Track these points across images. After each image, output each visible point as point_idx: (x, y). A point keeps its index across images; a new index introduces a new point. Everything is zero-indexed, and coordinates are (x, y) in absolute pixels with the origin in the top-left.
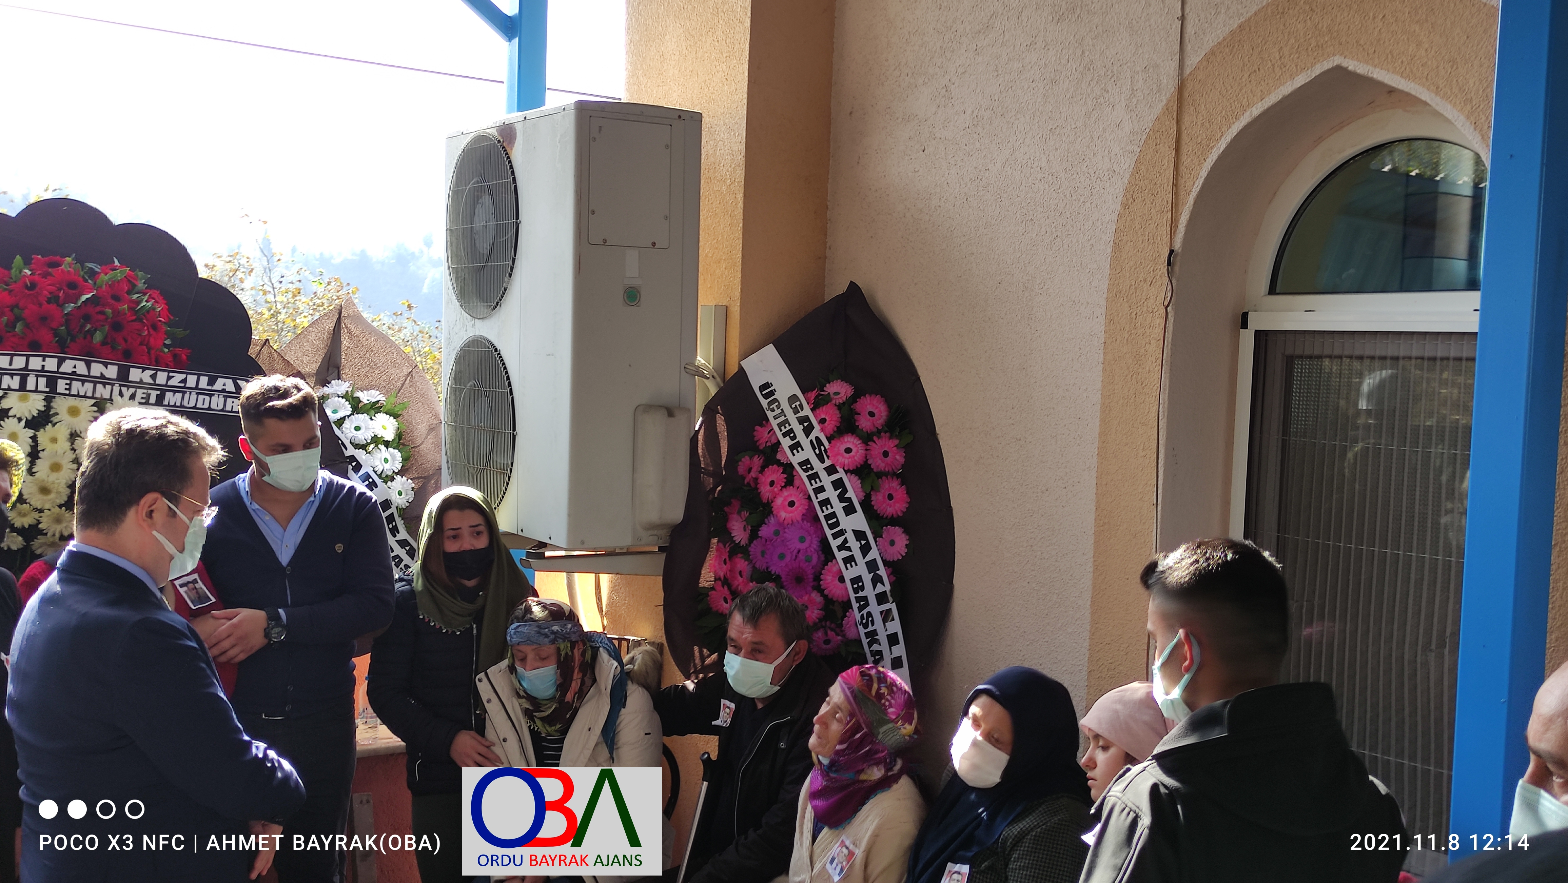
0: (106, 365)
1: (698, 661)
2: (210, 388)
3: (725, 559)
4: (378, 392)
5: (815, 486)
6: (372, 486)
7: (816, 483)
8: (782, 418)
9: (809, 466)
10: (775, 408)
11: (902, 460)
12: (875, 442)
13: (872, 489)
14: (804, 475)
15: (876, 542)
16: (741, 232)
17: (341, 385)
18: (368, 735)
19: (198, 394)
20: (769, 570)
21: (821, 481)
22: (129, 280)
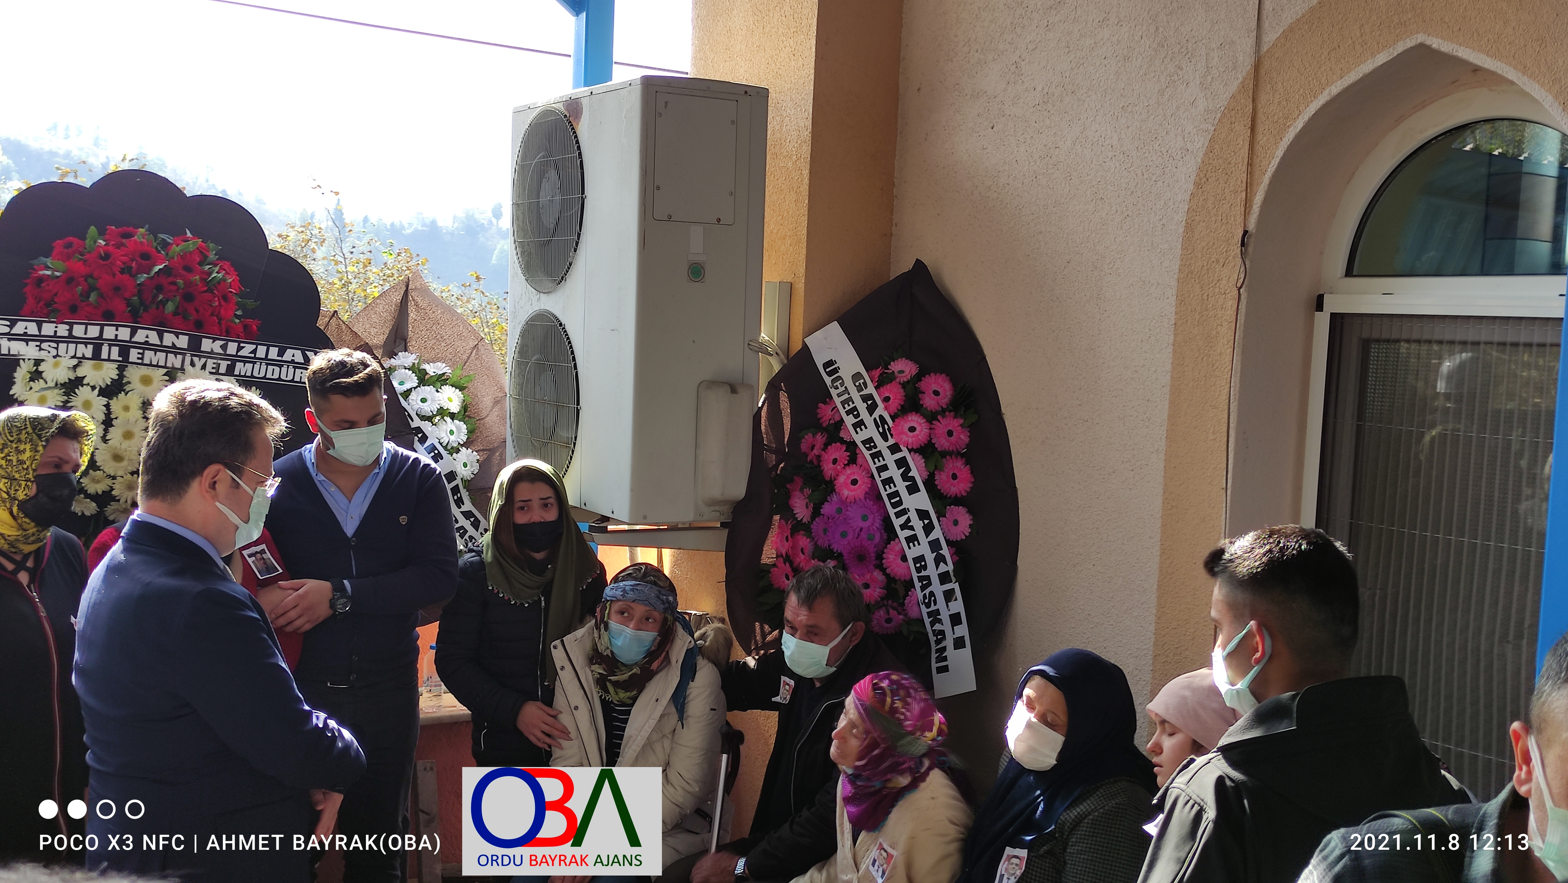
0: (177, 335)
1: (758, 638)
2: (280, 358)
3: (787, 536)
4: (444, 365)
5: (878, 464)
6: (437, 457)
7: (879, 461)
8: (846, 396)
9: (872, 444)
10: (839, 386)
11: (967, 440)
12: (939, 421)
13: (936, 468)
14: (867, 454)
15: (939, 521)
16: (806, 209)
17: (408, 357)
18: (432, 703)
19: (267, 364)
20: (831, 548)
21: (884, 460)
22: (201, 252)
